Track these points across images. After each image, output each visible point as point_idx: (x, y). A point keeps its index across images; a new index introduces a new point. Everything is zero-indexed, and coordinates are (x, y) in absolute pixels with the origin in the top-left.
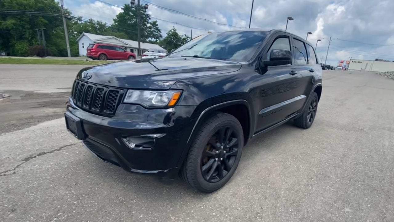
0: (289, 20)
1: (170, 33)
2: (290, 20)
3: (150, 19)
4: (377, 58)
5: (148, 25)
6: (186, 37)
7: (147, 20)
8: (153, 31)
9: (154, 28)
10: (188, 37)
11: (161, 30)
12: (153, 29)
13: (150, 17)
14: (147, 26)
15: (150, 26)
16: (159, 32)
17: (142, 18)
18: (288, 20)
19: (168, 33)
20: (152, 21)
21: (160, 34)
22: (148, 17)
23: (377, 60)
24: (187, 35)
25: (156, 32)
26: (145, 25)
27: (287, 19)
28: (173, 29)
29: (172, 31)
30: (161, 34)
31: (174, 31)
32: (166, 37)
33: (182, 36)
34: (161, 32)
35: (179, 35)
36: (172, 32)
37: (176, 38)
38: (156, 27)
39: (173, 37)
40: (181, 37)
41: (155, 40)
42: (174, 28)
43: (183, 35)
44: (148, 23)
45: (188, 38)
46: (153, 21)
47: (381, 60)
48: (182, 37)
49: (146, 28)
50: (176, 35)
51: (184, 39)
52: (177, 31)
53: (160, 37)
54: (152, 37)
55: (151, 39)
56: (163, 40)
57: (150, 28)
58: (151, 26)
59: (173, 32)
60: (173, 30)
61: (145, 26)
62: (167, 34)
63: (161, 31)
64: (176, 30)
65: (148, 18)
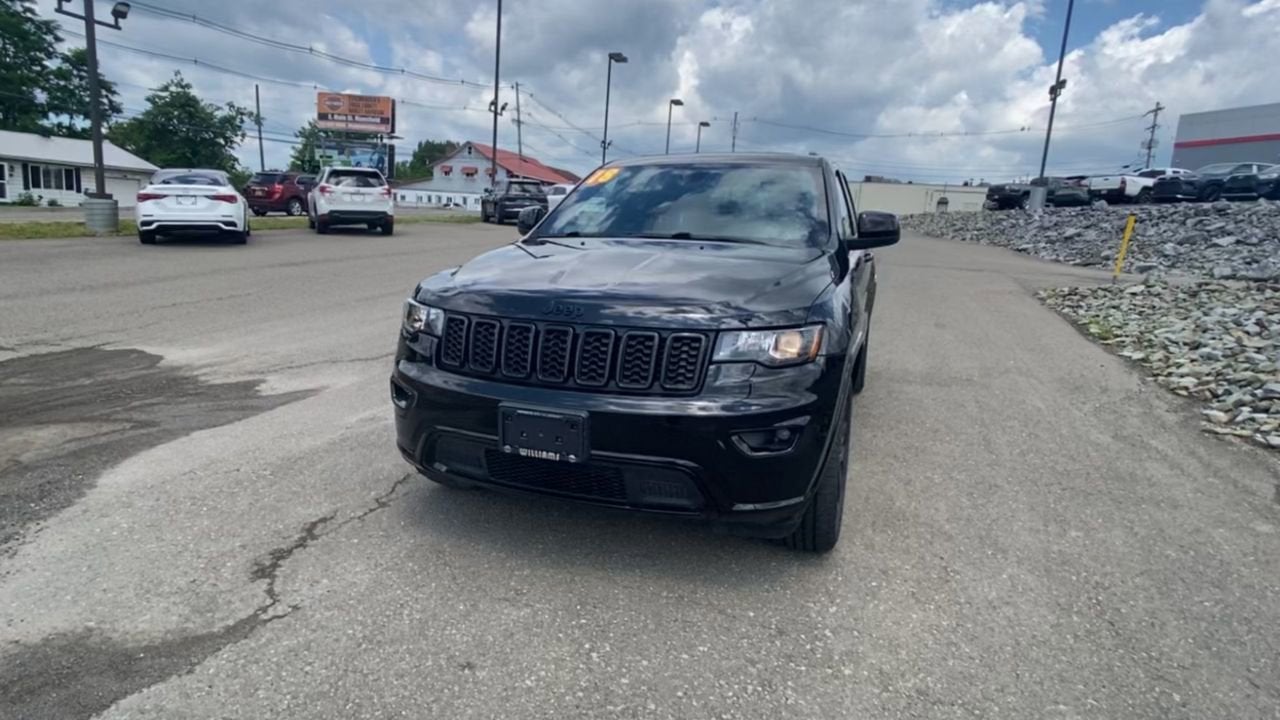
0: (613, 61)
1: (161, 98)
2: (617, 61)
3: (58, 39)
4: (868, 174)
5: (53, 64)
6: (234, 114)
7: (46, 45)
8: (76, 87)
9: (81, 78)
10: (243, 111)
11: (115, 84)
12: (76, 81)
13: (60, 34)
14: (44, 67)
15: (60, 69)
16: (104, 92)
17: (24, 36)
18: (610, 63)
19: (155, 96)
20: (70, 50)
21: (111, 102)
22: (51, 31)
23: (868, 179)
24: (236, 105)
26: (38, 62)
27: (608, 58)
28: (175, 81)
29: (173, 89)
30: (115, 98)
31: (180, 90)
32: (147, 113)
33: (218, 108)
34: (114, 93)
35: (202, 104)
36: (172, 93)
37: (191, 116)
38: (91, 73)
39: (176, 113)
40: (211, 114)
41: (87, 124)
42: (182, 80)
43: (220, 105)
44: (50, 56)
45: (242, 114)
46: (73, 48)
47: (880, 180)
48: (216, 113)
49: (39, 74)
50: (189, 106)
51: (228, 121)
52: (194, 92)
53: (110, 112)
54: (79, 112)
55: (72, 118)
56: (130, 125)
58: (66, 66)
59: (178, 93)
60: (179, 85)
61: (38, 68)
62: (148, 99)
63: (114, 88)
64: (188, 86)
65: (49, 38)
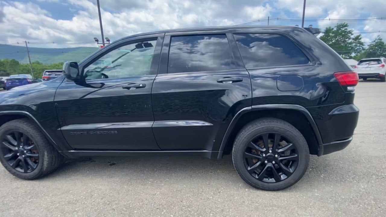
3: (352, 34)
8: (354, 46)
9: (356, 43)
12: (354, 44)
14: (347, 42)
16: (361, 46)
19: (371, 44)
21: (363, 48)
22: (350, 33)
25: (358, 46)
26: (345, 41)
31: (379, 41)
32: (368, 49)
34: (364, 45)
36: (376, 42)
37: (380, 48)
38: (359, 41)
39: (376, 48)
41: (355, 55)
44: (349, 39)
46: (355, 36)
50: (380, 45)
53: (362, 51)
57: (351, 43)
58: (353, 41)
61: (345, 43)
62: (369, 45)
63: (364, 44)
65: (350, 35)
